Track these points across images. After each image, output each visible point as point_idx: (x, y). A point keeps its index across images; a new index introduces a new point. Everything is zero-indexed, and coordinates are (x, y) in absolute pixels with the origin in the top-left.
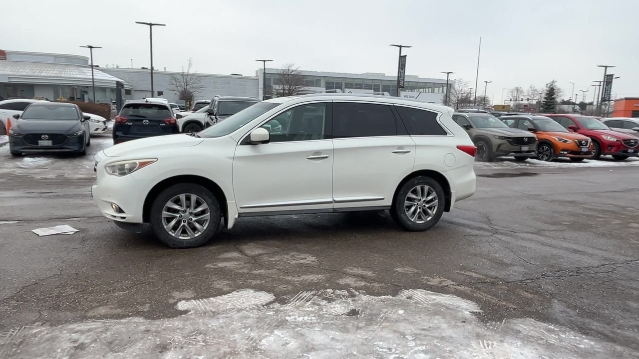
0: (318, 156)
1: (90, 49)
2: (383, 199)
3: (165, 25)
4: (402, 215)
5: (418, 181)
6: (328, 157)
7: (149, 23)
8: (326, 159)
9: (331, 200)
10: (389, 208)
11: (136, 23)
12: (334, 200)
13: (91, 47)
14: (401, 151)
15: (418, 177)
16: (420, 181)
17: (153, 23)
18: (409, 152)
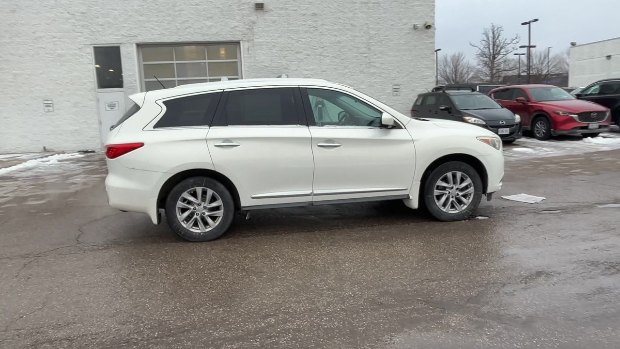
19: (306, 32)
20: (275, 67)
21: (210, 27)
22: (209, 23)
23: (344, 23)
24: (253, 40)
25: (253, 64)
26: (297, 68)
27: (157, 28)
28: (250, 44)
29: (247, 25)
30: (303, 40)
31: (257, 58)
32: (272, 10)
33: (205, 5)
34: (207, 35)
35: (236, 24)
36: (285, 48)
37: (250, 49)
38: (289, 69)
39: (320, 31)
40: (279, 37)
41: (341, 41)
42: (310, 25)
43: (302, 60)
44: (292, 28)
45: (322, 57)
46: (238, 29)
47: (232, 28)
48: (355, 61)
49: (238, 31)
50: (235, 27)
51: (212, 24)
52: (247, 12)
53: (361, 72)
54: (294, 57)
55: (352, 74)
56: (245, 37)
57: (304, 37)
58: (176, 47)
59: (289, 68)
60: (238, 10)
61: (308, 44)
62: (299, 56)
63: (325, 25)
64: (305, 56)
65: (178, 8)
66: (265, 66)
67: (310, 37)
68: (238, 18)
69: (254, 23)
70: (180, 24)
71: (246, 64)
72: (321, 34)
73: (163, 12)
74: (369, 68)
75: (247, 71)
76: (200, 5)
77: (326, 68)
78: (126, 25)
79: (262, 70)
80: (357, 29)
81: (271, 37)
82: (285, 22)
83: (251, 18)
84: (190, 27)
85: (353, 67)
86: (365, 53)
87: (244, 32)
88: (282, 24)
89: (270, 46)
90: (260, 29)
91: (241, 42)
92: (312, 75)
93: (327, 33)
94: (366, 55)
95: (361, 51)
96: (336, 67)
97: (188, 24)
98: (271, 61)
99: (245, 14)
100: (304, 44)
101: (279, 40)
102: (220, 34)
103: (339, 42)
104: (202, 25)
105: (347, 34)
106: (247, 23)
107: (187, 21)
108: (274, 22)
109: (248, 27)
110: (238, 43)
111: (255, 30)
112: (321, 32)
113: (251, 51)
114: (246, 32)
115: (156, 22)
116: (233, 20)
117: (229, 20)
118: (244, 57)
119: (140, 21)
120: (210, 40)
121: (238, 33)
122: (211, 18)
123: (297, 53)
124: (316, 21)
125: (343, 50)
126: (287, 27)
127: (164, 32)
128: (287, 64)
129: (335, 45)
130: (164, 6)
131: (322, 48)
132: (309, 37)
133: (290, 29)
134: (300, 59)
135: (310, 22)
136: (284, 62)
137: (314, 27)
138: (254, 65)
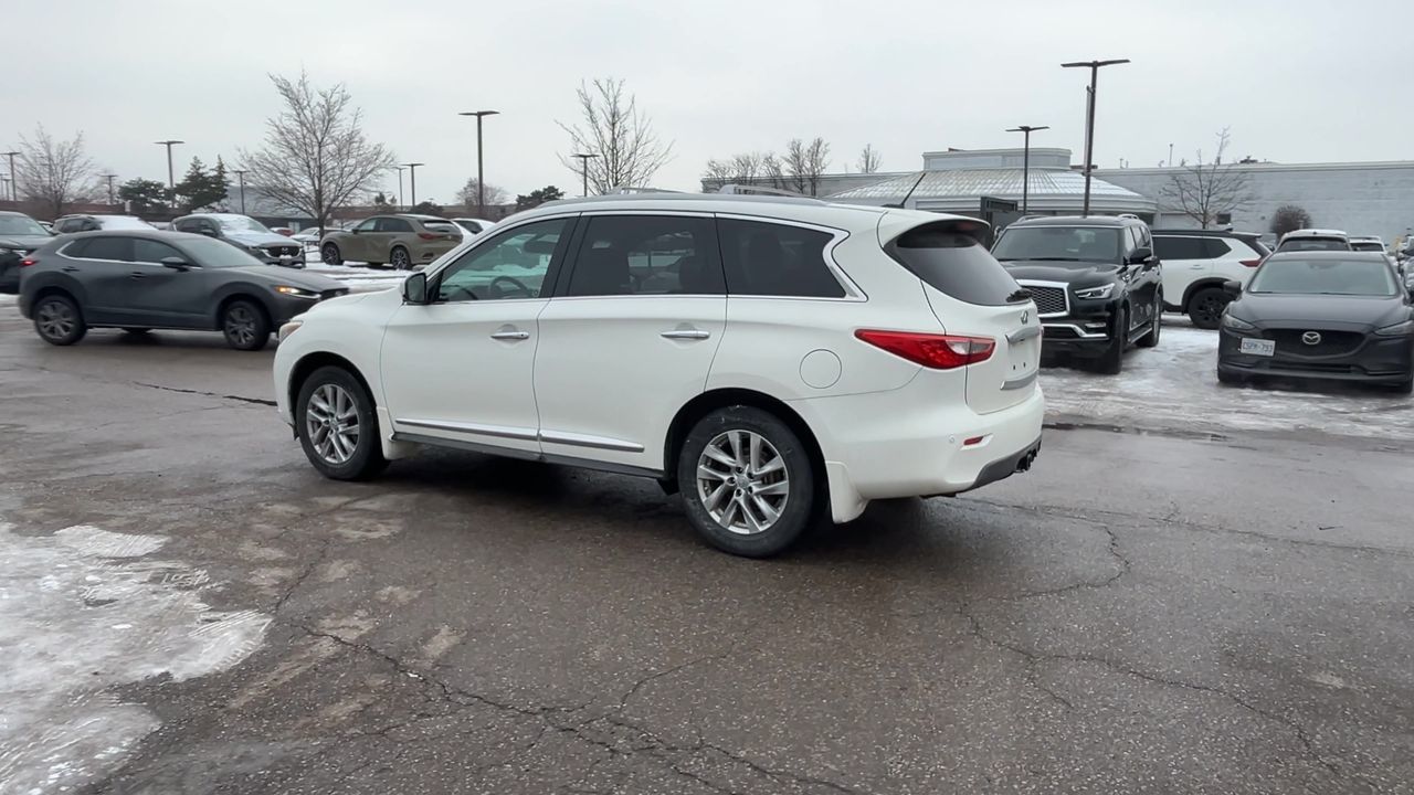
0: (509, 334)
1: (1024, 133)
2: (641, 450)
3: (1127, 61)
4: (690, 502)
5: (729, 418)
6: (527, 338)
7: (1091, 61)
8: (522, 342)
9: (534, 433)
10: (660, 476)
11: (1064, 65)
12: (539, 435)
13: (1027, 129)
14: (686, 333)
15: (731, 408)
16: (734, 419)
17: (1099, 61)
18: (706, 337)
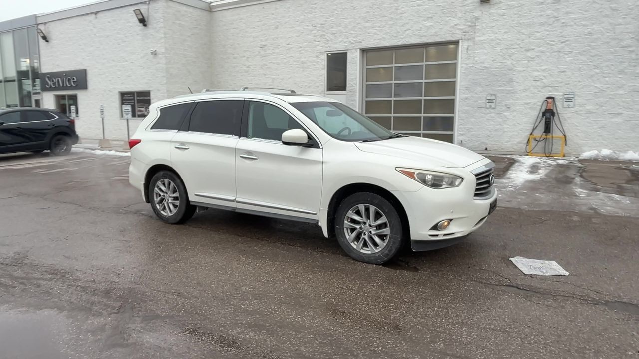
19: (542, 24)
20: (497, 68)
21: (429, 28)
22: (428, 24)
23: (601, 8)
24: (474, 38)
25: (471, 65)
26: (524, 69)
27: (378, 33)
28: (470, 43)
29: (469, 22)
30: (537, 35)
31: (476, 59)
32: (501, 3)
33: (427, 5)
34: (425, 36)
35: (456, 21)
36: (512, 45)
37: (469, 49)
38: (514, 71)
39: (563, 21)
40: (506, 33)
41: (592, 32)
42: (548, 16)
43: (533, 58)
44: (525, 22)
45: (561, 54)
46: (458, 27)
47: (453, 27)
48: (612, 58)
49: (458, 29)
50: (456, 25)
51: (431, 24)
52: (470, 8)
53: (621, 72)
54: (523, 56)
55: (604, 75)
56: (465, 35)
57: (540, 30)
58: (396, 51)
59: (515, 69)
60: (461, 7)
61: (543, 39)
62: (529, 54)
63: (570, 13)
64: (537, 54)
65: (399, 12)
66: (485, 67)
67: (547, 31)
68: (460, 15)
69: (477, 19)
70: (400, 27)
71: (463, 65)
72: (564, 25)
73: (386, 17)
74: (634, 66)
75: (463, 73)
76: (422, 5)
77: (565, 68)
78: (353, 32)
79: (481, 72)
80: (621, 14)
81: (496, 33)
82: (515, 14)
83: (474, 14)
84: (410, 30)
85: (607, 66)
86: (629, 46)
87: (464, 31)
88: (511, 17)
89: (493, 44)
90: (484, 25)
91: (460, 42)
92: (544, 76)
93: (572, 24)
94: (631, 49)
95: (624, 44)
96: (580, 66)
97: (408, 27)
98: (493, 61)
99: (468, 11)
100: (538, 39)
101: (506, 36)
102: (439, 34)
103: (591, 33)
104: (421, 26)
105: (603, 23)
106: (469, 20)
107: (407, 24)
108: (502, 16)
109: (470, 24)
110: (456, 43)
111: (478, 27)
112: (563, 23)
113: (470, 50)
114: (467, 30)
115: (380, 27)
116: (454, 18)
117: (450, 18)
118: (462, 58)
119: (365, 28)
120: (427, 42)
121: (458, 32)
122: (432, 18)
123: (527, 50)
124: (558, 9)
125: (593, 44)
126: (518, 21)
127: (384, 36)
128: (513, 65)
129: (583, 39)
130: (388, 11)
131: (562, 43)
132: (545, 30)
133: (521, 22)
134: (530, 57)
135: (548, 12)
136: (509, 63)
137: (555, 17)
138: (473, 66)
